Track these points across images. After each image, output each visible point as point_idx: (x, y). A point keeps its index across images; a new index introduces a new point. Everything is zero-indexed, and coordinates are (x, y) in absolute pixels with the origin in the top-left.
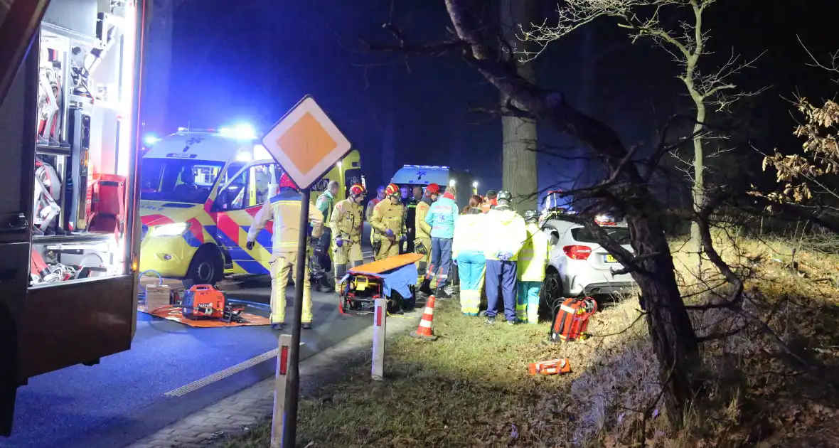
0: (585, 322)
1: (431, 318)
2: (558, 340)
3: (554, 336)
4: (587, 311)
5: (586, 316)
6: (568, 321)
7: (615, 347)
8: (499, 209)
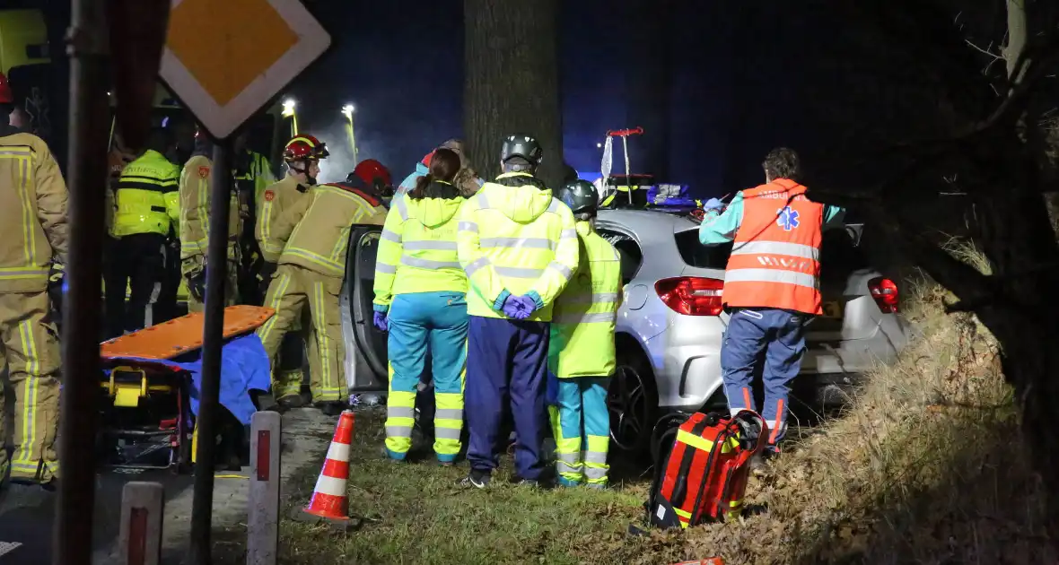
0: (740, 476)
1: (343, 470)
2: (672, 519)
3: (661, 512)
4: (743, 444)
5: (742, 457)
6: (696, 476)
7: (848, 520)
8: (505, 182)
